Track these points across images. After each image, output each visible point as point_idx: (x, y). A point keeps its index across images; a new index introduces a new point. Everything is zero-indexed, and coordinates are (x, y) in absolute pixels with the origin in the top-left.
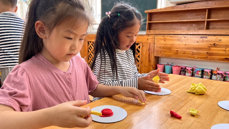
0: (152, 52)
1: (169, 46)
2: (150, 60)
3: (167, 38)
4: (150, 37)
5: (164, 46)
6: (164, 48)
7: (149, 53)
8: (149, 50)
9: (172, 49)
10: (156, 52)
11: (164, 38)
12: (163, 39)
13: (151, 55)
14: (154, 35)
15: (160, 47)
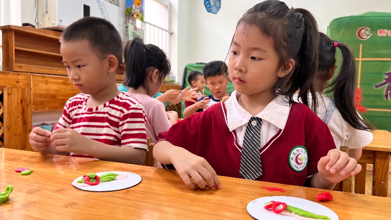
0: (27, 105)
1: (53, 92)
2: (25, 121)
3: (49, 80)
4: (21, 78)
5: (46, 92)
6: (46, 96)
7: (23, 107)
8: (22, 102)
9: (57, 98)
10: (33, 105)
11: (45, 80)
12: (43, 82)
13: (26, 111)
14: (29, 74)
15: (40, 96)
